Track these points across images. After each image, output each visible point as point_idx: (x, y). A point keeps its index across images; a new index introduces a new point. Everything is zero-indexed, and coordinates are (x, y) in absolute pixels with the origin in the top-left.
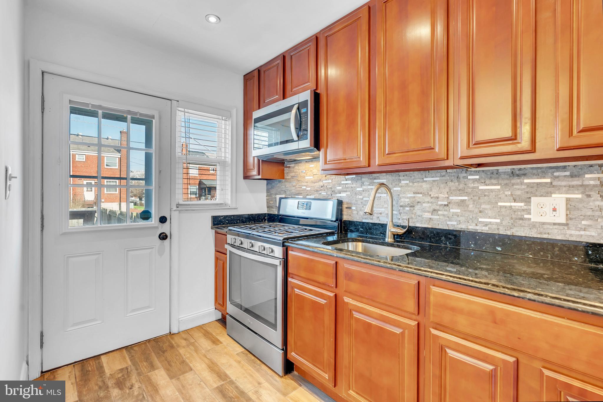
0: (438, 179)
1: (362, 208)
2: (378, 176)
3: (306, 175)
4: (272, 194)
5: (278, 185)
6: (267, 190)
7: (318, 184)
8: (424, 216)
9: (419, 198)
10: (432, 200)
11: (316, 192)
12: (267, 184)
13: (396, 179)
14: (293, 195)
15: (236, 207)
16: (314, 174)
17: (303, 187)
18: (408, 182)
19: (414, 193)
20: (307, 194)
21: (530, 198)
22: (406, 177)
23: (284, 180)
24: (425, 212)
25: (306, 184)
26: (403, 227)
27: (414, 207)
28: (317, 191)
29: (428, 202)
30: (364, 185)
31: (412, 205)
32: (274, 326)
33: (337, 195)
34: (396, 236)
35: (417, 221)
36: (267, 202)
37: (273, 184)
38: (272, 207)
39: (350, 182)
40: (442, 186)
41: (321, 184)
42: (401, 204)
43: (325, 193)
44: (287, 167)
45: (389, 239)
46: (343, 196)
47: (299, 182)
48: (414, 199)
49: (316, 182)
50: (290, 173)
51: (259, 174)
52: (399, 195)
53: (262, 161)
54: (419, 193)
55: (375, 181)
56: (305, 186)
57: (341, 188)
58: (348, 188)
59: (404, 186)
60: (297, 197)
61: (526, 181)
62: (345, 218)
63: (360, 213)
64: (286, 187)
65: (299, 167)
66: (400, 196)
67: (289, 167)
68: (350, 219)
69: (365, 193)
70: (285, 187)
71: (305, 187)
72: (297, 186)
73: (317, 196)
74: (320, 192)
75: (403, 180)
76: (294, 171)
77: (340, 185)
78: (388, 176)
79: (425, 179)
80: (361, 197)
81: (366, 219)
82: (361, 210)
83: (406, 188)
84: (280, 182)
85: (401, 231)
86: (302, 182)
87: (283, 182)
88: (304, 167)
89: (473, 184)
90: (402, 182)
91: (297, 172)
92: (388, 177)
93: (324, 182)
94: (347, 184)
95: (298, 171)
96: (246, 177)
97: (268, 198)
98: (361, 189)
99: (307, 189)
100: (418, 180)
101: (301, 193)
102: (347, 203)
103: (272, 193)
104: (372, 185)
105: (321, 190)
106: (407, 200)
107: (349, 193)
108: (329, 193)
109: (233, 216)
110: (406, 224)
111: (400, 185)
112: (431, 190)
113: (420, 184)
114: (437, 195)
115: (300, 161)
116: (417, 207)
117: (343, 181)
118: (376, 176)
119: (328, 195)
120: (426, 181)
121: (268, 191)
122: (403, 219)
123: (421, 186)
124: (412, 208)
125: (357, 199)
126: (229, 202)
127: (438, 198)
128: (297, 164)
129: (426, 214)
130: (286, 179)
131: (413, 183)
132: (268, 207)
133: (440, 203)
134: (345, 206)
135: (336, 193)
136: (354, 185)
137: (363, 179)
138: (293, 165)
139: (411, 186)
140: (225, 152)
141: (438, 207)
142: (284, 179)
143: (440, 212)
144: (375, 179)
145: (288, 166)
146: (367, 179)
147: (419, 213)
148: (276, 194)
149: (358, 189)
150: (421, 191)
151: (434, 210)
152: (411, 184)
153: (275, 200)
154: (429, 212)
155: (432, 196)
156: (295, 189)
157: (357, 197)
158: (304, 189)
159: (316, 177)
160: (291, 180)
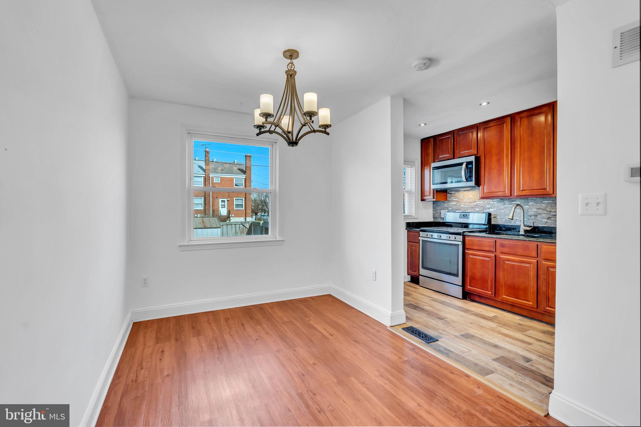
0: (551, 202)
3: (464, 198)
4: (437, 210)
5: (442, 204)
6: (433, 207)
8: (543, 221)
9: (540, 211)
10: (547, 213)
12: (434, 204)
13: (526, 202)
14: (454, 210)
15: (418, 217)
17: (461, 206)
18: (533, 203)
19: (537, 209)
20: (465, 210)
22: (532, 201)
23: (447, 201)
24: (543, 218)
25: (464, 204)
26: (531, 227)
27: (537, 216)
28: (472, 208)
29: (545, 214)
30: (505, 205)
31: (535, 215)
33: (487, 210)
34: (526, 231)
35: (539, 224)
36: (433, 215)
37: (438, 204)
38: (437, 218)
39: (496, 203)
40: (553, 205)
41: (475, 204)
42: (529, 215)
43: (479, 209)
44: (449, 193)
45: (522, 232)
46: (491, 211)
47: (459, 202)
48: (537, 212)
49: (472, 203)
50: (452, 197)
51: (434, 198)
52: (528, 210)
53: (436, 191)
54: (540, 209)
55: (513, 202)
56: (463, 205)
57: (490, 206)
58: (494, 206)
60: (457, 211)
62: (493, 223)
63: (503, 220)
65: (459, 194)
67: (451, 193)
68: (496, 223)
69: (506, 209)
70: (448, 205)
71: (463, 206)
72: (457, 205)
73: (472, 210)
74: (475, 208)
75: (531, 202)
77: (489, 204)
78: (521, 200)
79: (543, 202)
80: (504, 211)
81: (506, 223)
82: (503, 218)
83: (532, 206)
84: (443, 202)
85: (529, 228)
86: (461, 202)
87: (446, 202)
88: (462, 194)
90: (530, 203)
91: (457, 197)
93: (477, 202)
94: (494, 204)
95: (457, 196)
96: (423, 200)
97: (434, 212)
98: (504, 207)
99: (465, 207)
100: (540, 202)
101: (461, 209)
102: (494, 215)
105: (475, 207)
106: (533, 213)
107: (495, 209)
108: (481, 209)
110: (532, 225)
111: (528, 204)
112: (547, 207)
113: (540, 204)
114: (550, 210)
115: (460, 191)
116: (539, 216)
117: (491, 202)
120: (544, 203)
122: (530, 223)
123: (541, 206)
124: (536, 217)
127: (551, 211)
128: (457, 192)
129: (544, 219)
130: (449, 200)
131: (536, 204)
132: (434, 218)
133: (552, 214)
134: (492, 216)
135: (486, 209)
136: (499, 205)
137: (505, 202)
138: (454, 192)
139: (535, 205)
140: (411, 186)
141: (551, 216)
142: (447, 200)
143: (552, 219)
144: (513, 201)
145: (450, 193)
146: (507, 201)
147: (540, 219)
148: (441, 210)
149: (501, 207)
150: (541, 208)
151: (549, 218)
152: (535, 204)
153: (439, 213)
154: (546, 219)
155: (547, 210)
156: (456, 207)
157: (501, 211)
158: (463, 207)
159: (471, 200)
160: (452, 201)
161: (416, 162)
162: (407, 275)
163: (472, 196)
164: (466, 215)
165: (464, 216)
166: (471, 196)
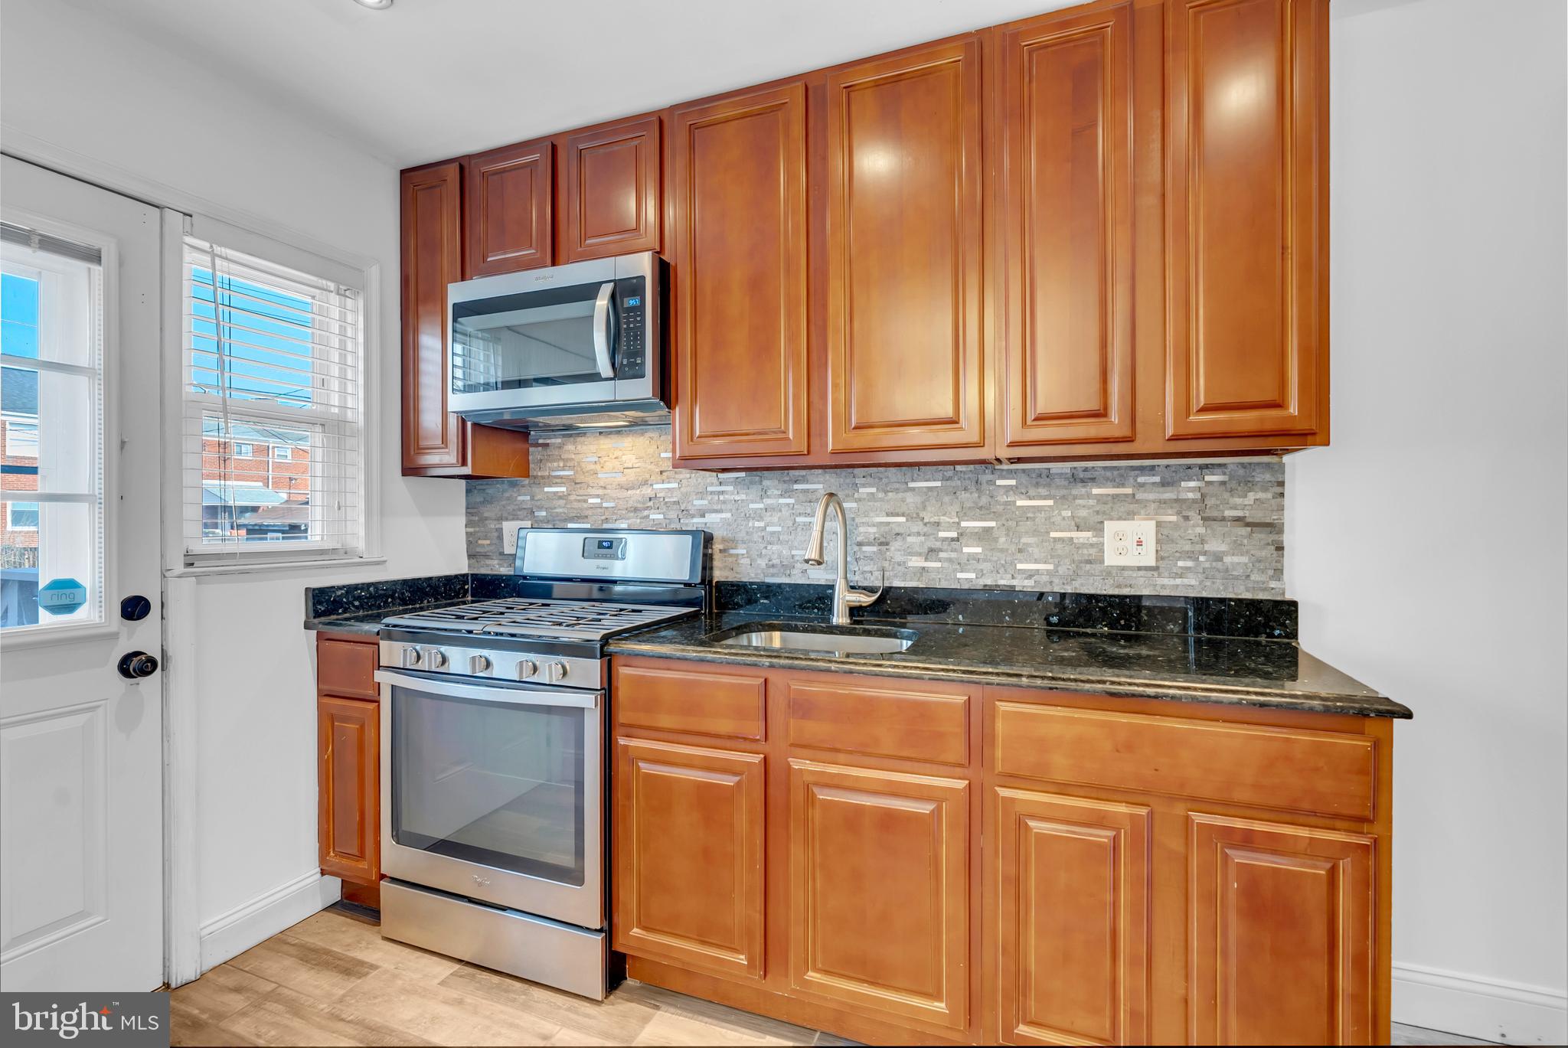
0: (939, 484)
1: (764, 551)
2: (803, 476)
3: (602, 467)
4: (486, 519)
5: (507, 495)
6: (467, 508)
7: (638, 492)
8: (910, 564)
9: (899, 524)
10: (926, 529)
11: (632, 514)
12: (468, 491)
13: (848, 484)
14: (560, 520)
15: (382, 559)
16: (626, 465)
17: (591, 501)
18: (874, 490)
19: (888, 515)
20: (603, 518)
21: (1102, 522)
22: (869, 480)
23: (526, 481)
24: (911, 554)
25: (601, 492)
26: (871, 590)
27: (887, 544)
28: (636, 510)
29: (919, 534)
30: (768, 497)
31: (884, 540)
32: (575, 876)
33: (695, 520)
34: (855, 611)
35: (896, 576)
36: (469, 543)
37: (490, 491)
38: (486, 556)
39: (730, 488)
40: (946, 499)
41: (648, 491)
42: (859, 539)
43: (661, 516)
44: (537, 445)
45: (840, 618)
46: (713, 522)
47: (578, 486)
48: (887, 529)
49: (633, 488)
50: (547, 460)
51: (464, 463)
52: (859, 518)
53: (475, 425)
54: (898, 515)
55: (796, 486)
56: (598, 496)
57: (705, 502)
58: (724, 502)
59: (864, 499)
60: (570, 525)
61: (1096, 491)
62: (719, 575)
63: (759, 562)
64: (536, 499)
65: (579, 447)
66: (857, 520)
67: (546, 445)
68: (731, 577)
69: (771, 516)
70: (532, 499)
71: (598, 501)
72: (572, 498)
73: (636, 522)
74: (646, 513)
75: (864, 486)
76: (560, 456)
77: (702, 494)
79: (911, 485)
80: (762, 524)
81: (773, 575)
82: (760, 555)
83: (869, 503)
84: (513, 485)
85: (866, 600)
86: (588, 486)
87: (523, 486)
88: (593, 448)
89: (1005, 497)
90: (861, 490)
91: (573, 459)
92: (828, 477)
93: (655, 486)
94: (722, 493)
95: (573, 457)
96: (411, 469)
97: (471, 530)
98: (761, 506)
99: (605, 505)
100: (897, 486)
101: (587, 517)
102: (724, 540)
103: (486, 515)
104: (789, 497)
105: (647, 508)
106: (873, 530)
107: (728, 515)
108: (673, 515)
109: (374, 584)
110: (875, 581)
111: (856, 495)
112: (924, 508)
113: (900, 495)
114: (935, 519)
115: (581, 433)
116: (895, 545)
117: (712, 484)
118: (799, 476)
119: (668, 521)
120: (913, 489)
121: (471, 509)
122: (863, 572)
123: (903, 500)
124: (884, 548)
125: (751, 530)
126: (360, 545)
127: (938, 524)
128: (572, 439)
129: (914, 558)
130: (535, 477)
131: (886, 492)
132: (470, 556)
133: (942, 534)
134: (717, 546)
135: (693, 516)
136: (743, 497)
137: (766, 483)
138: (559, 441)
139: (882, 500)
140: (343, 392)
141: (938, 544)
142: (528, 476)
143: (942, 555)
144: (796, 482)
145: (540, 441)
146: (776, 482)
147: (899, 557)
148: (501, 519)
149: (752, 506)
150: (904, 509)
151: (931, 550)
152: (881, 495)
153: (496, 534)
154: (920, 554)
155: (926, 520)
156: (566, 504)
157: (750, 524)
158: (594, 507)
159: (631, 475)
160: (550, 480)
161: (374, 272)
162: (319, 875)
163: (634, 457)
164: (611, 542)
165: (600, 545)
166: (629, 459)
